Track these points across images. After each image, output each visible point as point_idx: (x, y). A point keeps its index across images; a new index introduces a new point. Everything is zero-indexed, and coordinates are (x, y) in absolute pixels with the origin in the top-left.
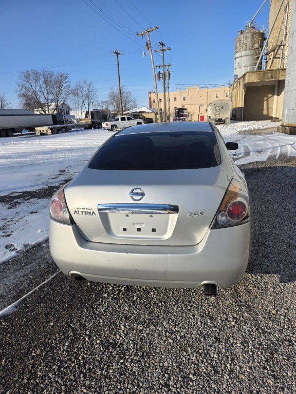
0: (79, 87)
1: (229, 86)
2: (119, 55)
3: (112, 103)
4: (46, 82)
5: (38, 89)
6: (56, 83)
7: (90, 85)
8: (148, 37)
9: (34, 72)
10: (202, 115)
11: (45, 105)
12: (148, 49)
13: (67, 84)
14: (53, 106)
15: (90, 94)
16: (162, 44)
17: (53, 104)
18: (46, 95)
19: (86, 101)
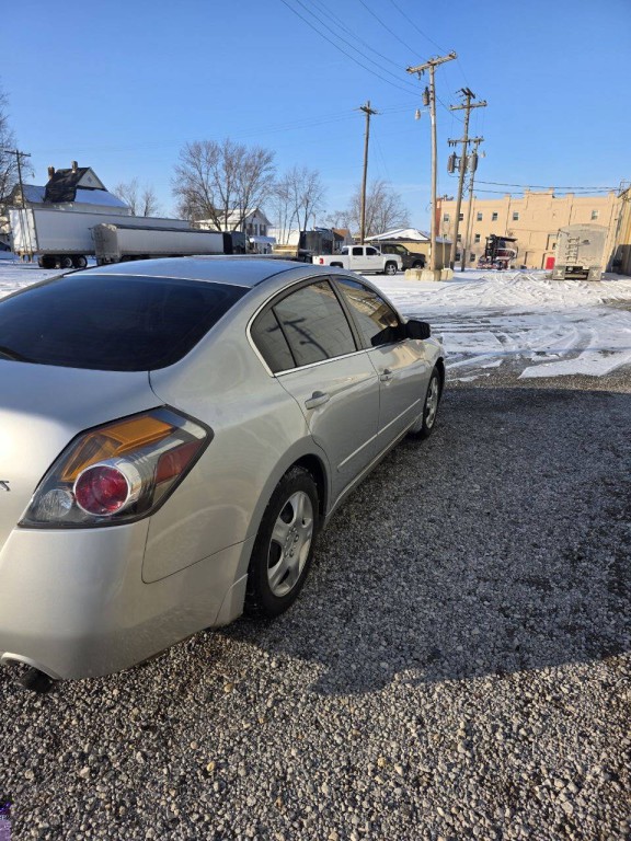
0: (292, 181)
1: (618, 193)
2: (372, 116)
3: (356, 218)
4: (229, 166)
5: (212, 179)
6: (247, 169)
7: (314, 176)
8: (431, 77)
9: (209, 147)
10: (551, 256)
11: (221, 214)
12: (428, 103)
13: (269, 173)
14: (235, 216)
15: (311, 194)
16: (469, 94)
17: (237, 211)
18: (225, 191)
19: (302, 211)
